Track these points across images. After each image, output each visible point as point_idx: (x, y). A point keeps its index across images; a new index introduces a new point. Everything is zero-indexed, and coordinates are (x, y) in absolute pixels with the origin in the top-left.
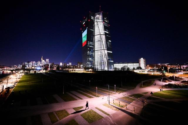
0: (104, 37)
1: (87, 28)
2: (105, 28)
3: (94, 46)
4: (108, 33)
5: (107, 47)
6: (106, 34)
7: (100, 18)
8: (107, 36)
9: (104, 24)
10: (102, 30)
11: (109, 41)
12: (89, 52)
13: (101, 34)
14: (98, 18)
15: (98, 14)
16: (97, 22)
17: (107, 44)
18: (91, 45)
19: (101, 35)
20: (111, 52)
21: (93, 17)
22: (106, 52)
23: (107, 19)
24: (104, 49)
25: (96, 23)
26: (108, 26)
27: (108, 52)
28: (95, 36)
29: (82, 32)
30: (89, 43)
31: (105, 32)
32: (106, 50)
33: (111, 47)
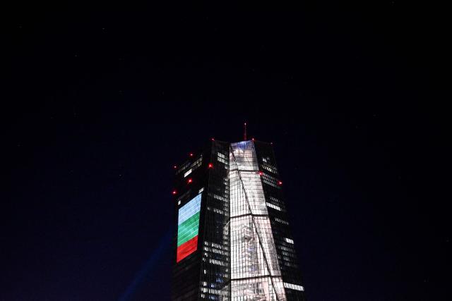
0: (265, 225)
1: (202, 190)
2: (269, 193)
3: (226, 259)
4: (278, 208)
5: (280, 265)
6: (271, 214)
7: (245, 160)
8: (277, 220)
9: (262, 179)
10: (257, 199)
11: (288, 241)
12: (208, 287)
13: (254, 213)
14: (240, 159)
15: (241, 147)
16: (239, 171)
17: (279, 252)
18: (215, 256)
19: (253, 215)
20: (300, 288)
21: (223, 156)
22: (280, 285)
23: (271, 163)
24: (270, 276)
25: (232, 175)
26: (276, 183)
27: (286, 289)
28: (231, 220)
29: (179, 203)
30: (209, 247)
31: (270, 205)
32: (278, 277)
33: (295, 266)
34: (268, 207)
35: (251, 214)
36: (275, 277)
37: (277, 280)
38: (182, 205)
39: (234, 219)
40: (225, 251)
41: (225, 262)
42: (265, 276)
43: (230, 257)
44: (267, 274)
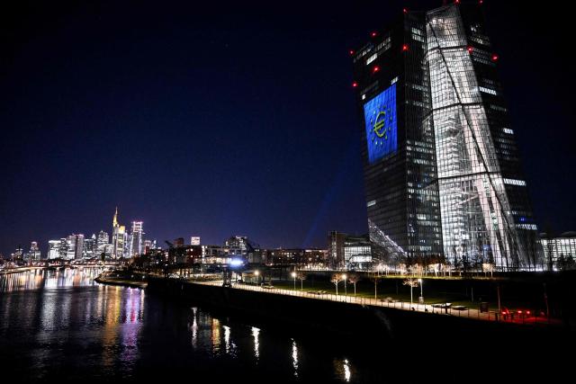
0: (478, 114)
1: (395, 81)
2: (481, 74)
3: (432, 158)
4: (494, 93)
5: (499, 160)
6: (485, 100)
7: (447, 32)
8: (493, 107)
9: (471, 56)
10: (465, 84)
11: (507, 131)
12: (414, 187)
13: (464, 101)
14: (438, 33)
15: (439, 15)
16: (440, 49)
17: (497, 145)
18: (418, 155)
19: (463, 105)
20: (521, 183)
21: (419, 32)
22: (498, 182)
23: (482, 33)
24: (487, 172)
25: (432, 56)
26: (489, 58)
27: (506, 185)
28: (434, 113)
29: (364, 97)
30: (412, 145)
31: (483, 89)
32: (497, 173)
33: (515, 159)
34: (481, 92)
35: (460, 104)
36: (493, 173)
37: (495, 176)
38: (368, 99)
39: (438, 112)
40: (430, 149)
41: (430, 160)
42: (481, 173)
43: (435, 155)
44: (483, 170)
